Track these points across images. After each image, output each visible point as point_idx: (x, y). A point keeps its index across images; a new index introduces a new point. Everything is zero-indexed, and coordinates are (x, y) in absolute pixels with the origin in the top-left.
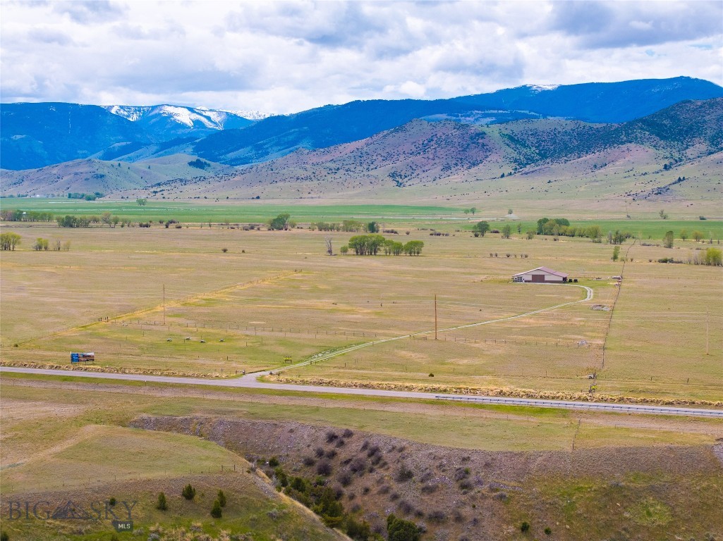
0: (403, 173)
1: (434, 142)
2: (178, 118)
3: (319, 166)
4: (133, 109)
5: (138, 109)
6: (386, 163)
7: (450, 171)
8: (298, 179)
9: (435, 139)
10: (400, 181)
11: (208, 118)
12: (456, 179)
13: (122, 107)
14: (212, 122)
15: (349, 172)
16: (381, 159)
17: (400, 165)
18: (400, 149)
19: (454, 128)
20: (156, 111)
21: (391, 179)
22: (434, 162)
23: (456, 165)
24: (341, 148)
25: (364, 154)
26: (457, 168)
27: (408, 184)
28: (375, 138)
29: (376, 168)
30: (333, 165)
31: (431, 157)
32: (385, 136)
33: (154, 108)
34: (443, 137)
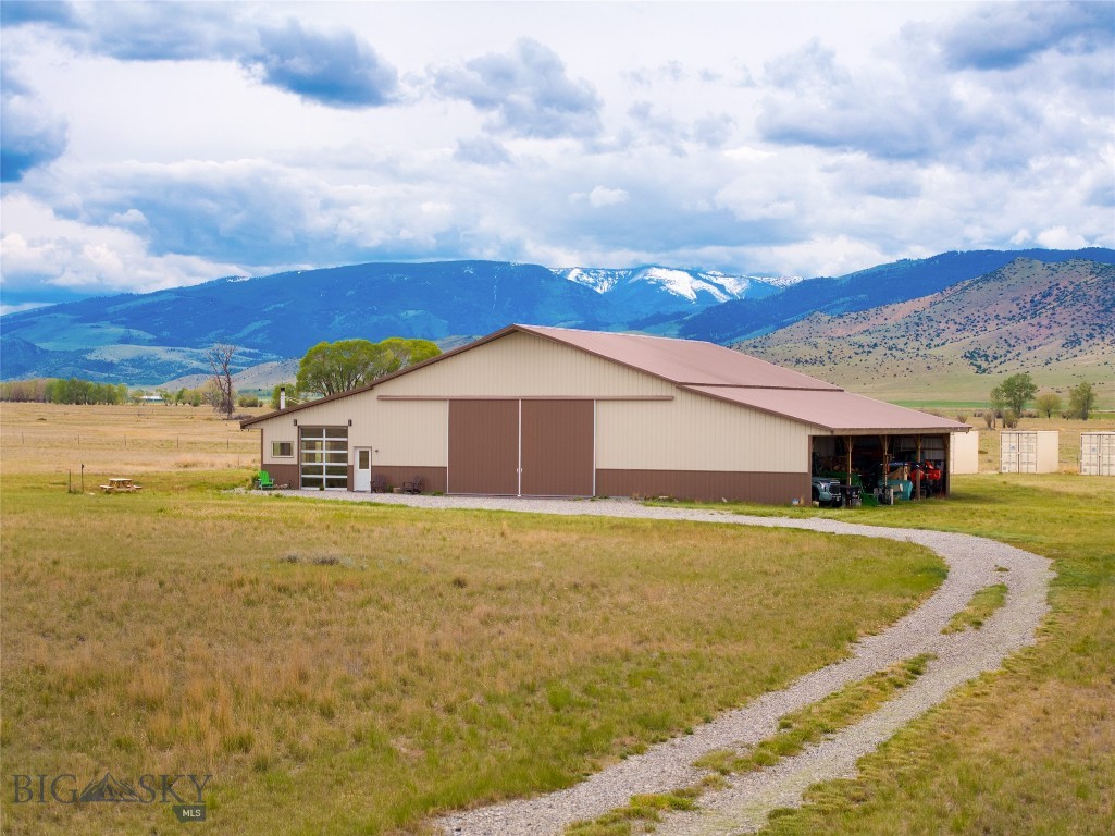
0: (990, 352)
1: (1054, 297)
2: (673, 287)
3: (841, 341)
4: (603, 273)
5: (611, 273)
6: (962, 336)
7: (1078, 348)
8: (798, 362)
9: (1055, 292)
10: (984, 365)
11: (721, 288)
12: (1087, 360)
13: (585, 271)
14: (726, 293)
15: (894, 351)
16: (953, 327)
17: (987, 338)
18: (990, 310)
19: (1091, 273)
20: (640, 277)
21: (967, 361)
22: (1049, 332)
23: (1091, 336)
24: (887, 311)
25: (925, 321)
26: (1091, 342)
27: (998, 370)
28: (949, 291)
29: (943, 344)
30: (866, 340)
31: (1045, 322)
32: (966, 288)
33: (635, 271)
34: (1071, 289)
